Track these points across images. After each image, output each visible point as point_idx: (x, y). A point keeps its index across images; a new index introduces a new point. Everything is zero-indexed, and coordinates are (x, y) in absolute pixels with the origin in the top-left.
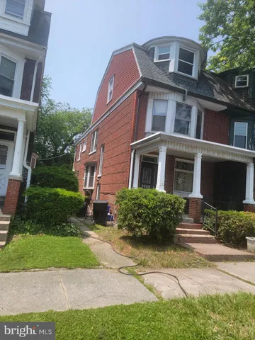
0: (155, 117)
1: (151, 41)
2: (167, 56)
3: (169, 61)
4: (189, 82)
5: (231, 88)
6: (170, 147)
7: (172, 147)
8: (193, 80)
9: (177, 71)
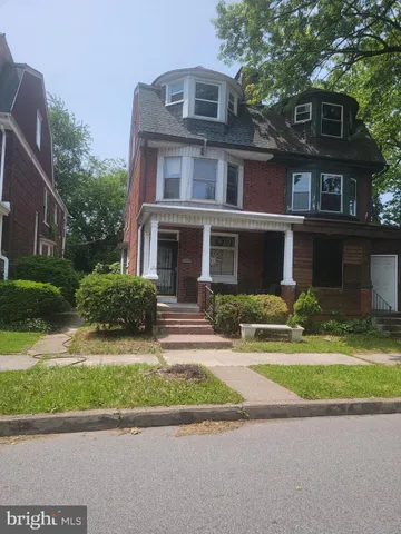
0: (166, 181)
1: (159, 78)
2: (180, 96)
3: (182, 103)
4: (212, 127)
5: (289, 125)
6: (163, 220)
7: (166, 220)
8: (219, 123)
9: (192, 115)
